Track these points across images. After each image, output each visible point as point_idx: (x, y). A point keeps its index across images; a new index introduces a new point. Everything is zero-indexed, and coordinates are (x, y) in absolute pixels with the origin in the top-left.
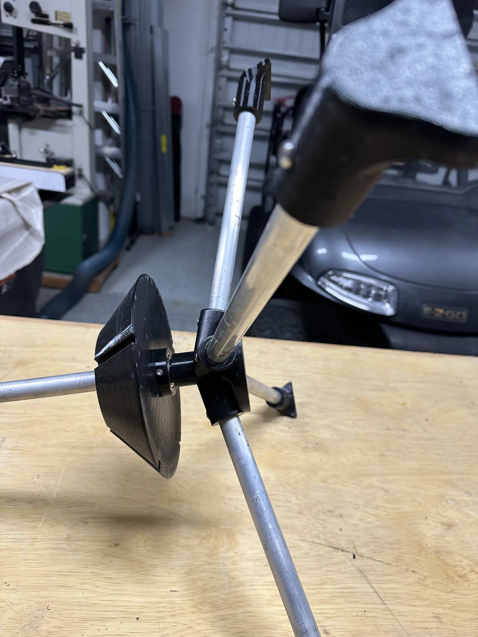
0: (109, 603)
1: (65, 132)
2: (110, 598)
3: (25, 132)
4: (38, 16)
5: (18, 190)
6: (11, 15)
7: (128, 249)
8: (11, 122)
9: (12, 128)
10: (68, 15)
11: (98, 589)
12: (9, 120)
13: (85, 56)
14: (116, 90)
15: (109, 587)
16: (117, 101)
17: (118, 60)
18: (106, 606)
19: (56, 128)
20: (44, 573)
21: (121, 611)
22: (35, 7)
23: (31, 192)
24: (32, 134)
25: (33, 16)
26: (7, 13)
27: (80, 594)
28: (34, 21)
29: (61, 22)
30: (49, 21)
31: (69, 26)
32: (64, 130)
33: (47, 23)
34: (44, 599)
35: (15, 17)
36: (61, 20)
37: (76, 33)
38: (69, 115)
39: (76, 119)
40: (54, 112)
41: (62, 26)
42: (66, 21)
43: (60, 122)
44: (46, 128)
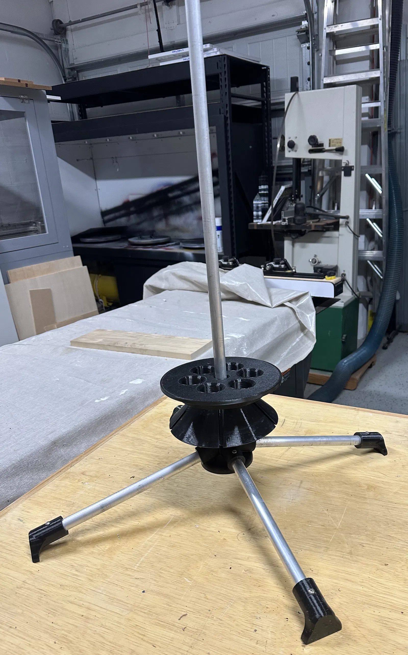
0: (381, 598)
1: (331, 242)
2: (382, 595)
3: (298, 246)
4: (314, 147)
5: (297, 299)
6: (293, 150)
7: (385, 348)
8: (287, 240)
9: (287, 244)
10: (340, 141)
11: (373, 588)
12: (285, 238)
13: (353, 173)
14: (381, 197)
15: (381, 589)
16: (381, 207)
17: (383, 170)
18: (379, 599)
19: (324, 239)
20: (335, 570)
21: (389, 605)
22: (313, 140)
23: (307, 301)
24: (303, 247)
25: (310, 147)
26: (290, 149)
27: (361, 588)
28: (311, 151)
29: (334, 148)
30: (324, 149)
31: (340, 150)
32: (331, 240)
33: (322, 151)
34: (336, 585)
35: (296, 151)
36: (333, 146)
37: (346, 155)
38: (336, 226)
39: (342, 229)
40: (323, 226)
41: (335, 151)
42: (338, 146)
43: (327, 234)
44: (315, 241)
